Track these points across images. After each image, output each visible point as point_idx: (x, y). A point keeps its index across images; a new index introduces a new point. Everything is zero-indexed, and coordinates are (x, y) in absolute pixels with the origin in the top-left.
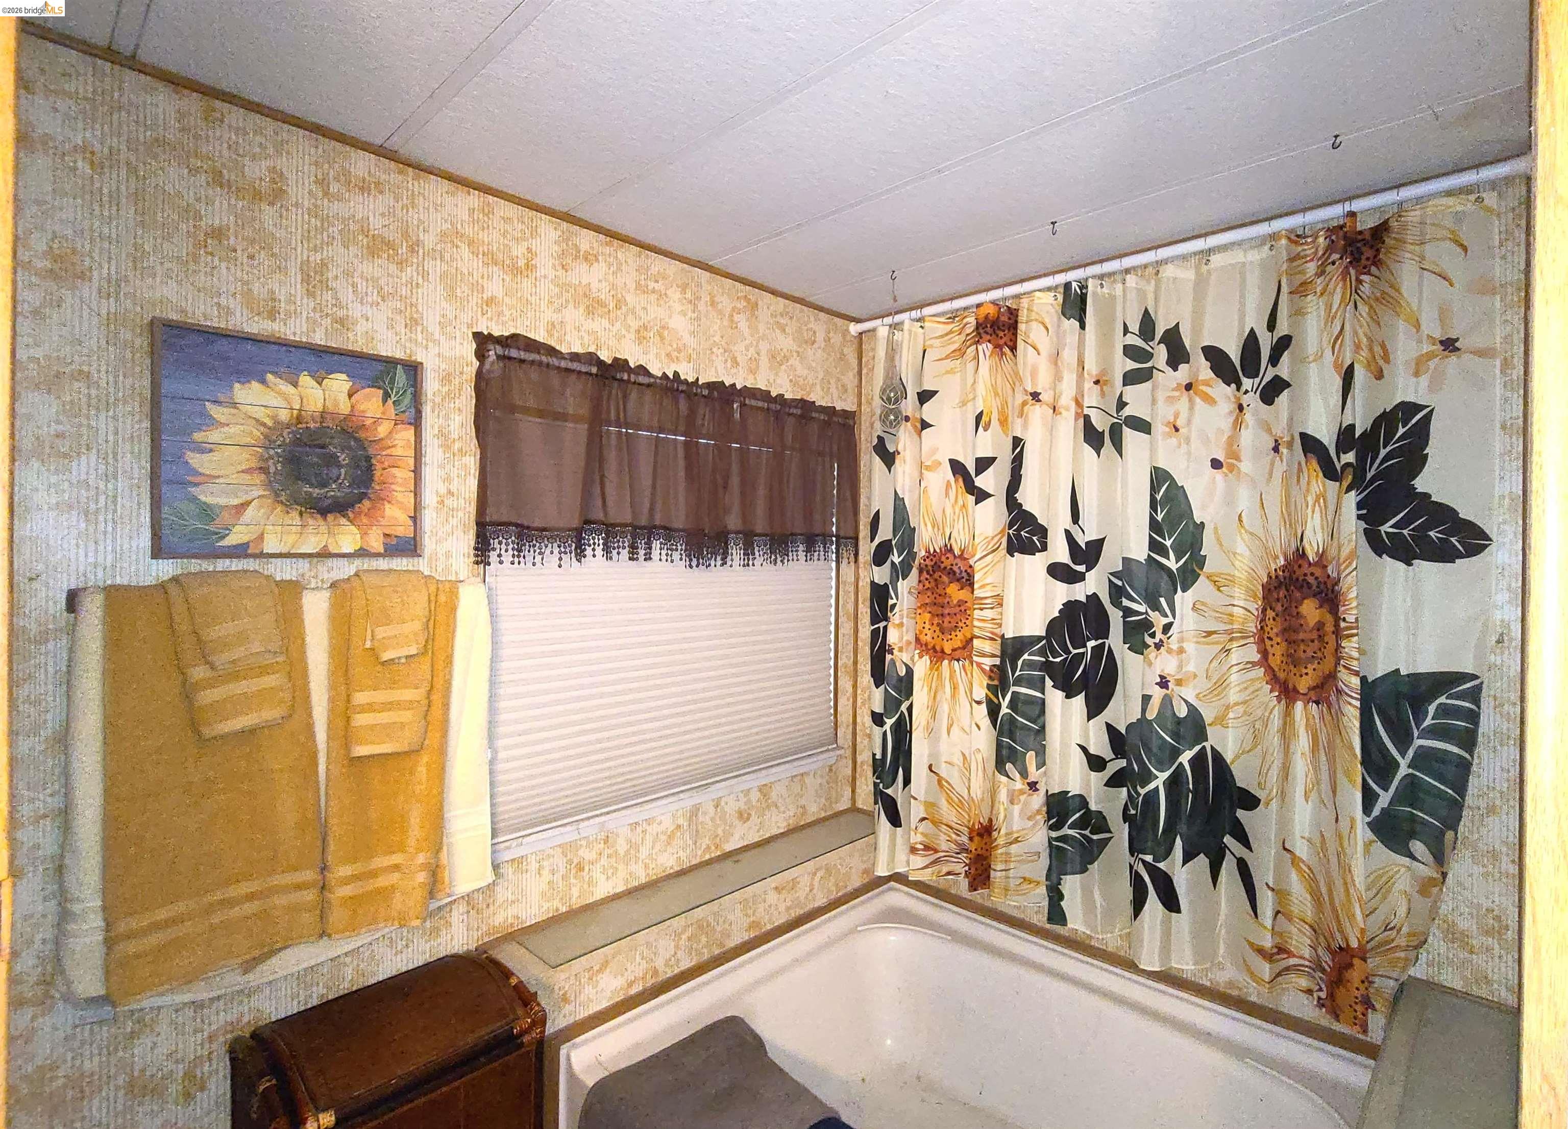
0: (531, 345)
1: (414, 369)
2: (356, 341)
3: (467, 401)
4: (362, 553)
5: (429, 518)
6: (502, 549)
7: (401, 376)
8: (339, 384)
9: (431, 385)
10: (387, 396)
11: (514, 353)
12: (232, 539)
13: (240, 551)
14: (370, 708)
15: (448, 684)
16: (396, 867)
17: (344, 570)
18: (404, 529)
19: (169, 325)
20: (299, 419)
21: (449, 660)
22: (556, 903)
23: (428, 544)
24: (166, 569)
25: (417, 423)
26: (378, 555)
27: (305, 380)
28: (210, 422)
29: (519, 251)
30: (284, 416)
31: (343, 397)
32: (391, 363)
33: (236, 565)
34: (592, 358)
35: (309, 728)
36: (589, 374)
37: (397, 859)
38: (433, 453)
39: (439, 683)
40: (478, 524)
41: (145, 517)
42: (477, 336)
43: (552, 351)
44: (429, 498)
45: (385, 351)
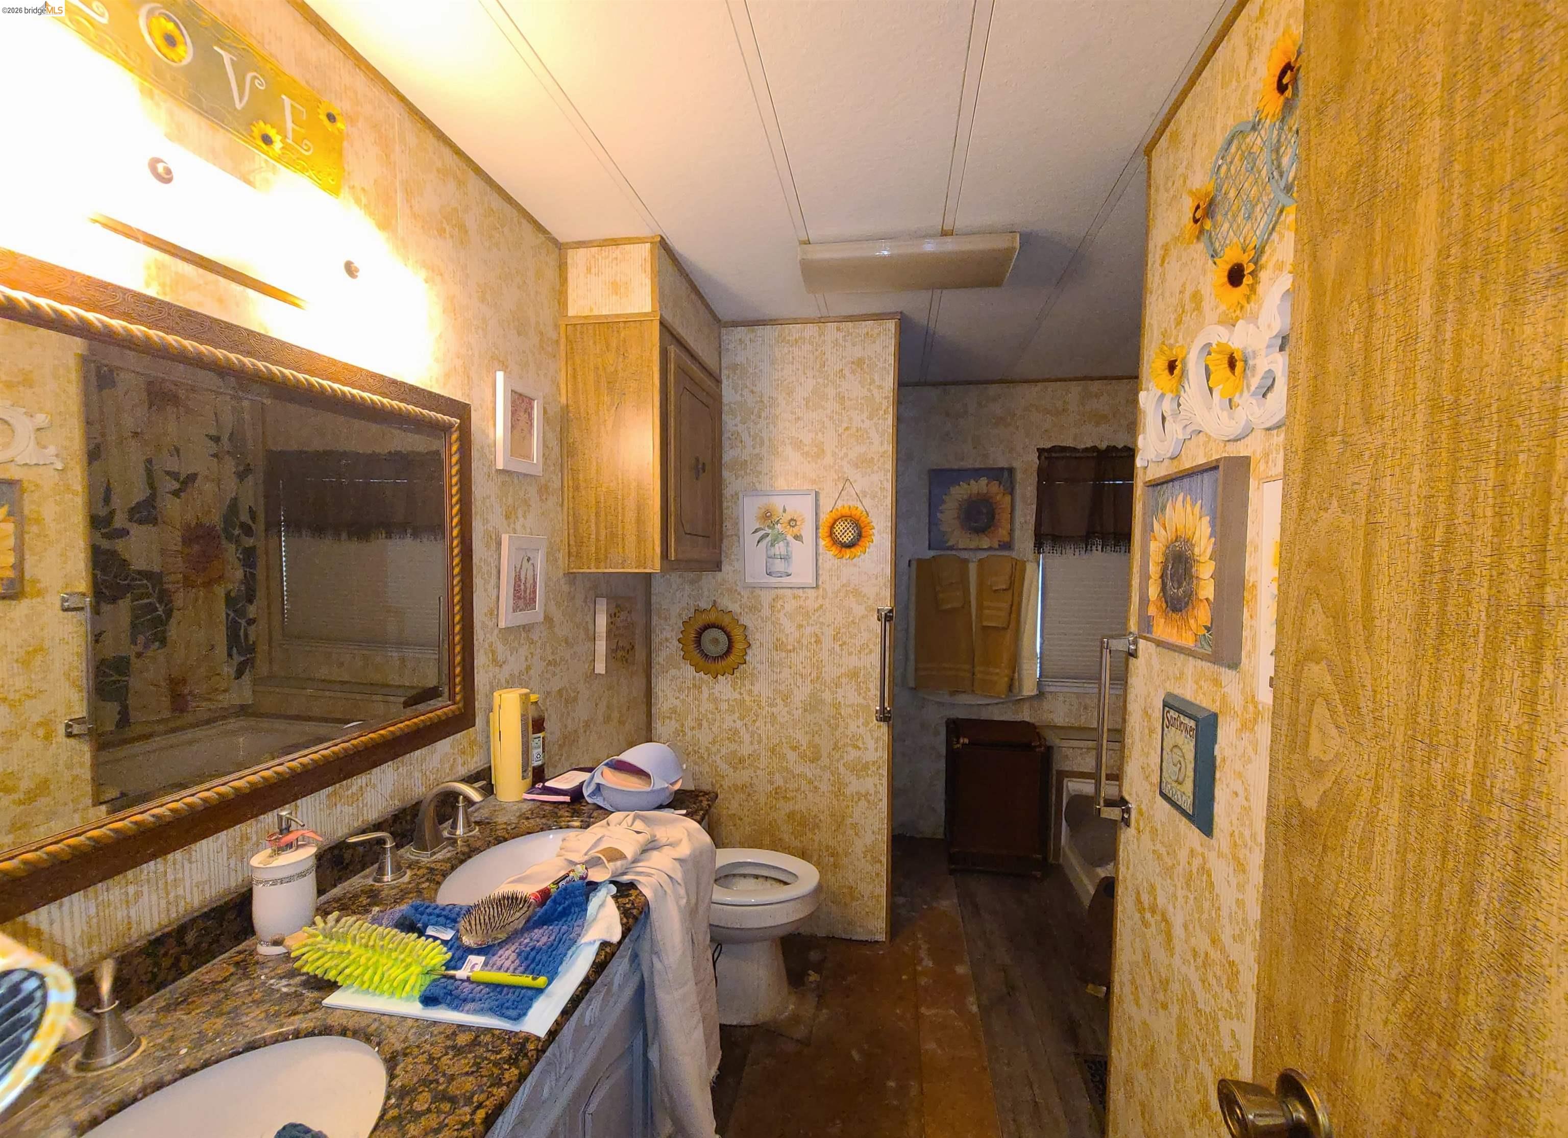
0: (1064, 449)
1: (1011, 471)
2: (990, 463)
3: (1034, 479)
4: (990, 548)
5: (1017, 533)
6: (1047, 548)
7: (1006, 474)
8: (983, 481)
9: (1019, 476)
10: (1000, 483)
11: (1054, 455)
12: (950, 544)
13: (951, 548)
14: (989, 608)
15: (1020, 603)
16: (997, 674)
17: (984, 555)
18: (1007, 539)
19: (934, 470)
20: (970, 497)
21: (1021, 595)
22: (1073, 721)
23: (1017, 545)
24: (932, 553)
25: (1012, 493)
26: (996, 549)
27: (972, 482)
28: (943, 502)
29: (1059, 404)
30: (965, 497)
31: (985, 487)
32: (1002, 469)
33: (949, 552)
34: (1094, 449)
35: (970, 614)
36: (1093, 457)
37: (998, 671)
38: (1019, 506)
39: (1015, 603)
40: (1036, 535)
41: (927, 536)
42: (1038, 449)
43: (1074, 449)
44: (1017, 525)
45: (1001, 465)
